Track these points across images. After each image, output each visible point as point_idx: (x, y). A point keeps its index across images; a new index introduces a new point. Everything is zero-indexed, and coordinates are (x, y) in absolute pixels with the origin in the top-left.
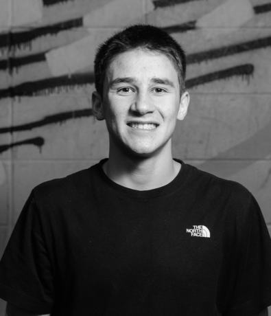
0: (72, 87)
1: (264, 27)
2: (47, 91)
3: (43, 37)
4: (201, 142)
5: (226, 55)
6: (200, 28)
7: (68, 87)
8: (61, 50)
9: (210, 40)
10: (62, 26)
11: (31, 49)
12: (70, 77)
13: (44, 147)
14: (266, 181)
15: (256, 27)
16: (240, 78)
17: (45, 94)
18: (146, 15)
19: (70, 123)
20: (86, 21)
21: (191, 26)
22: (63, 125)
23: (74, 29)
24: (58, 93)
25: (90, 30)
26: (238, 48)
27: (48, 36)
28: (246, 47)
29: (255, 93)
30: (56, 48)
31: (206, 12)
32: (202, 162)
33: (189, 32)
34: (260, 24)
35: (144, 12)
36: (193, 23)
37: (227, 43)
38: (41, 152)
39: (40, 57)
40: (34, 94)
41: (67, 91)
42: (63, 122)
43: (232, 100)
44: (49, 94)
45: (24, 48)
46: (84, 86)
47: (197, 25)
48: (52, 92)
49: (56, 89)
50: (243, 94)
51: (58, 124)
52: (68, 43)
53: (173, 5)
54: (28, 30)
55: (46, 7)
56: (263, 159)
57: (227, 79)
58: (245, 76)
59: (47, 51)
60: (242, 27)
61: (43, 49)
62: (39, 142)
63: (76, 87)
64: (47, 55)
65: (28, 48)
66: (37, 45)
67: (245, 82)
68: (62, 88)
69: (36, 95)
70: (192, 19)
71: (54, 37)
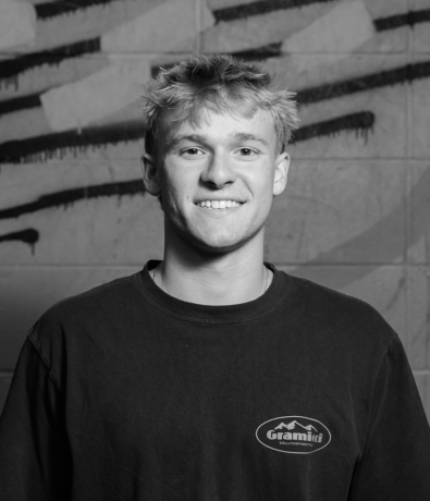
0: (83, 148)
1: (390, 53)
2: (43, 155)
3: (36, 68)
4: (290, 237)
5: (330, 97)
6: (288, 54)
7: (78, 149)
8: (65, 89)
9: (304, 73)
10: (68, 51)
11: (17, 88)
12: (79, 132)
13: (38, 245)
14: (395, 298)
15: (379, 53)
16: (353, 134)
17: (41, 159)
18: (202, 33)
19: (81, 206)
20: (105, 43)
21: (274, 50)
22: (69, 209)
23: (87, 55)
24: (61, 158)
25: (112, 57)
26: (350, 87)
27: (45, 66)
28: (361, 84)
29: (377, 158)
30: (57, 86)
31: (298, 29)
32: (293, 268)
33: (271, 61)
34: (385, 47)
35: (199, 29)
36: (278, 45)
37: (331, 78)
38: (33, 252)
39: (32, 101)
40: (22, 159)
41: (75, 155)
42: (70, 204)
43: (340, 169)
44: (46, 159)
45: (7, 87)
46: (103, 146)
47: (284, 49)
48: (51, 157)
49: (58, 151)
50: (358, 159)
51: (62, 208)
52: (76, 78)
53: (245, 17)
54: (12, 57)
55: (40, 20)
56: (390, 263)
57: (331, 135)
58: (360, 130)
59: (43, 92)
60: (355, 52)
61: (36, 88)
62: (30, 236)
63: (90, 148)
64: (43, 98)
65: (12, 87)
66: (27, 82)
67: (361, 141)
68: (68, 149)
69: (25, 162)
70: (276, 40)
71: (54, 68)
